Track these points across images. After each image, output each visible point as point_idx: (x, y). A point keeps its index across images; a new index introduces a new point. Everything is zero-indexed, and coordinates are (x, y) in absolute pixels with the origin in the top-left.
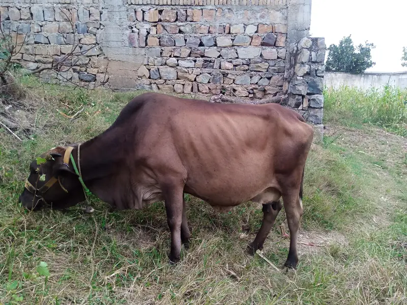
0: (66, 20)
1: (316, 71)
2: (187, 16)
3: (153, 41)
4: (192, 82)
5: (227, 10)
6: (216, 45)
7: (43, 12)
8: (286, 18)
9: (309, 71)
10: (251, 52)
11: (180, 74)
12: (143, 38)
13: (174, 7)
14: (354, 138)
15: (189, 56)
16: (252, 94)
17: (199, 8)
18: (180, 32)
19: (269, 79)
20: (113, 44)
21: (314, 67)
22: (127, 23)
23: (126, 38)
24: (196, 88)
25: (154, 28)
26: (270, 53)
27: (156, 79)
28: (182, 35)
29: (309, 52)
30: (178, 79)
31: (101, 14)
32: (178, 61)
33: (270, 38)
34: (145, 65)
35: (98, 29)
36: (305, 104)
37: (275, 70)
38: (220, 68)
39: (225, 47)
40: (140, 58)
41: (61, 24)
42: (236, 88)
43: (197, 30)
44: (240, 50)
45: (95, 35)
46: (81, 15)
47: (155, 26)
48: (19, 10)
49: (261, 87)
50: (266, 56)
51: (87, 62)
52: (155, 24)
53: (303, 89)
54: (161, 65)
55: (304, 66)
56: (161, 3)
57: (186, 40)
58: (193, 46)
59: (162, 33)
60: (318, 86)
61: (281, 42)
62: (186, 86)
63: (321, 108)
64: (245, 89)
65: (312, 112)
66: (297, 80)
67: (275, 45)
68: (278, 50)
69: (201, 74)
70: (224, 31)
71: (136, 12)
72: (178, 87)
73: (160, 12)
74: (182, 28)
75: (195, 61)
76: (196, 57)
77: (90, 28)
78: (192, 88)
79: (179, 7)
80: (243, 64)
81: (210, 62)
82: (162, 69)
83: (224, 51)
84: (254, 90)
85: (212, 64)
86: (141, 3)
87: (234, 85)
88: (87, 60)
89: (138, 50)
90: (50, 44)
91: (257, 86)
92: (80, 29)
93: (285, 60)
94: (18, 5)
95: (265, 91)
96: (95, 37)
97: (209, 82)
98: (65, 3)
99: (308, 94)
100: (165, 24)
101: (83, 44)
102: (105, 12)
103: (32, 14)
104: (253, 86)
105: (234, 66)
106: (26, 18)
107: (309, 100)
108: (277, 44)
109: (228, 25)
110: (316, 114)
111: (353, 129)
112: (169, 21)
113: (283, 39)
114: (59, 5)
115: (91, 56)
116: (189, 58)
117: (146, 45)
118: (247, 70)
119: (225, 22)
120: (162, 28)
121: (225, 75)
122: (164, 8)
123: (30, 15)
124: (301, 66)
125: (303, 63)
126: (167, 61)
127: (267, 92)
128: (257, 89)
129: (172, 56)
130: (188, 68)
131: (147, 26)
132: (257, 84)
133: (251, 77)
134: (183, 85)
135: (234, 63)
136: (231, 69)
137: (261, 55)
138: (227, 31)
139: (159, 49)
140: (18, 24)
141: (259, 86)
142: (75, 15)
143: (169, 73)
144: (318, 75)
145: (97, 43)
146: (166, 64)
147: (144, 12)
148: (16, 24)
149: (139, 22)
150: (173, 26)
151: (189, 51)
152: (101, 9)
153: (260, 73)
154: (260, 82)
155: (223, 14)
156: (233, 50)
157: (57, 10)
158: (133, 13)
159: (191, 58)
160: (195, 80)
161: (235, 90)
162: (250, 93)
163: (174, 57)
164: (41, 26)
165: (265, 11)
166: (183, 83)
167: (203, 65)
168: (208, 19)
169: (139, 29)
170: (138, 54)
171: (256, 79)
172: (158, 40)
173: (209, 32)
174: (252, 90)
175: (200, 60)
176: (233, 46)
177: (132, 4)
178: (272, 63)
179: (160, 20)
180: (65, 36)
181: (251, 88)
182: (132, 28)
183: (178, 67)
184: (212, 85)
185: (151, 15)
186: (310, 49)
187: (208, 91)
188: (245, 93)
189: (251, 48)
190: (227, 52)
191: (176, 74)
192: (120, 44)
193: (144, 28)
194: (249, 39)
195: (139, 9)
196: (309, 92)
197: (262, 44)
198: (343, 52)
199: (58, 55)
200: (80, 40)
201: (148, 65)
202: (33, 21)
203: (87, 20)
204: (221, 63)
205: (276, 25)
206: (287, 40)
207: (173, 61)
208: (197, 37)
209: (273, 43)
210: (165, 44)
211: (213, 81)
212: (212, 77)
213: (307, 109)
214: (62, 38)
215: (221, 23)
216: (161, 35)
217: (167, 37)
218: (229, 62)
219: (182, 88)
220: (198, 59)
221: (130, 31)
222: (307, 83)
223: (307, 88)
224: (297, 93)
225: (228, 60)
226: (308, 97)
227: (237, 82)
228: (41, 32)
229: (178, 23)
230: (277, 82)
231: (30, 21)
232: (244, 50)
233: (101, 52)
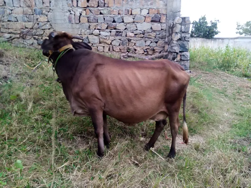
0: (27, 6)
1: (185, 37)
2: (105, 4)
3: (84, 19)
4: (109, 45)
5: (129, 0)
6: (123, 22)
7: (13, 1)
8: (166, 5)
9: (180, 37)
10: (145, 26)
11: (101, 40)
12: (77, 17)
14: (207, 78)
15: (107, 29)
16: (146, 52)
18: (101, 13)
19: (156, 42)
20: (59, 22)
21: (183, 35)
22: (67, 8)
23: (66, 18)
24: (112, 49)
25: (84, 11)
26: (157, 26)
28: (102, 15)
29: (180, 26)
30: (100, 43)
31: (50, 2)
32: (100, 32)
33: (156, 17)
34: (79, 35)
35: (49, 12)
36: (178, 58)
37: (160, 37)
38: (126, 36)
39: (129, 23)
40: (76, 30)
41: (25, 9)
42: (136, 49)
43: (111, 12)
44: (138, 25)
45: (47, 16)
46: (37, 3)
47: (85, 10)
49: (151, 47)
50: (154, 28)
52: (85, 9)
53: (177, 49)
54: (90, 35)
55: (178, 35)
57: (104, 19)
58: (109, 23)
59: (90, 14)
60: (186, 47)
61: (163, 20)
62: (105, 47)
63: (188, 60)
64: (142, 49)
65: (182, 63)
66: (173, 43)
67: (159, 22)
68: (162, 25)
69: (114, 40)
70: (128, 13)
72: (101, 48)
73: (88, 1)
74: (102, 11)
75: (111, 32)
76: (111, 29)
77: (44, 12)
78: (109, 49)
80: (140, 34)
81: (120, 32)
82: (90, 37)
83: (128, 25)
84: (148, 50)
85: (121, 33)
87: (135, 47)
88: (42, 32)
89: (74, 25)
90: (18, 21)
91: (149, 47)
92: (37, 12)
93: (166, 31)
95: (154, 50)
96: (46, 17)
97: (119, 45)
99: (180, 52)
100: (91, 9)
101: (39, 22)
103: (5, 2)
104: (147, 47)
105: (135, 35)
106: (1, 5)
107: (181, 56)
108: (161, 21)
109: (130, 9)
110: (185, 64)
111: (208, 72)
113: (164, 18)
115: (45, 29)
116: (106, 30)
117: (80, 22)
118: (143, 37)
119: (128, 7)
120: (89, 11)
121: (129, 40)
123: (3, 3)
124: (175, 35)
125: (176, 33)
126: (93, 32)
127: (156, 51)
129: (96, 29)
130: (107, 36)
132: (149, 46)
133: (145, 42)
134: (104, 47)
135: (135, 33)
136: (133, 37)
137: (151, 28)
138: (130, 13)
139: (87, 24)
141: (150, 47)
142: (34, 3)
143: (94, 39)
144: (186, 40)
145: (48, 21)
146: (92, 34)
147: (77, 1)
149: (75, 7)
150: (96, 10)
151: (106, 26)
153: (151, 39)
154: (151, 45)
155: (127, 3)
156: (134, 25)
158: (71, 2)
159: (108, 30)
160: (111, 44)
161: (135, 50)
162: (145, 52)
163: (98, 29)
164: (12, 10)
165: (153, 1)
166: (104, 46)
167: (116, 34)
168: (118, 5)
169: (75, 12)
170: (74, 28)
171: (148, 43)
172: (87, 19)
173: (119, 14)
174: (146, 49)
175: (114, 31)
176: (134, 22)
178: (158, 33)
179: (88, 6)
180: (28, 17)
181: (145, 48)
182: (70, 11)
183: (100, 36)
184: (121, 47)
185: (83, 3)
186: (181, 24)
187: (119, 51)
188: (142, 52)
189: (145, 23)
190: (130, 26)
191: (99, 40)
192: (63, 21)
193: (78, 11)
194: (144, 18)
196: (180, 50)
197: (152, 21)
198: (201, 25)
199: (23, 29)
200: (37, 19)
201: (81, 34)
202: (6, 7)
203: (41, 6)
204: (127, 33)
205: (160, 9)
206: (167, 18)
207: (97, 32)
208: (111, 17)
209: (159, 21)
210: (91, 21)
211: (122, 44)
212: (121, 42)
213: (179, 61)
214: (26, 18)
215: (126, 8)
216: (89, 16)
217: (93, 17)
218: (131, 32)
219: (103, 49)
220: (112, 31)
221: (69, 13)
222: (180, 45)
223: (179, 48)
224: (174, 51)
225: (131, 31)
226: (180, 53)
227: (137, 45)
228: (11, 14)
229: (99, 8)
230: (161, 44)
231: (4, 7)
232: (140, 25)
233: (51, 27)
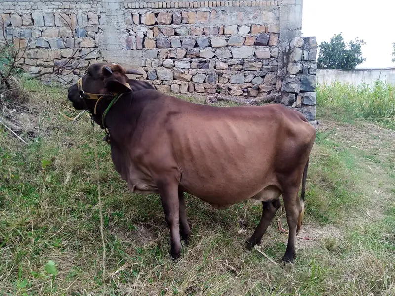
0: (66, 25)
1: (308, 69)
2: (182, 19)
3: (150, 44)
4: (188, 82)
5: (220, 12)
6: (210, 46)
7: (44, 17)
8: (278, 19)
9: (301, 69)
10: (244, 52)
11: (176, 74)
12: (140, 40)
13: (169, 10)
14: (346, 133)
15: (185, 57)
16: (246, 93)
17: (194, 10)
18: (176, 34)
19: (263, 77)
20: (112, 47)
21: (306, 65)
22: (124, 26)
23: (123, 41)
24: (192, 89)
25: (151, 31)
26: (264, 52)
27: (153, 80)
28: (177, 37)
29: (301, 51)
30: (174, 79)
31: (99, 18)
32: (174, 62)
33: (263, 38)
34: (142, 67)
35: (96, 33)
36: (299, 102)
37: (268, 69)
38: (215, 68)
39: (219, 48)
40: (137, 60)
41: (61, 29)
42: (231, 87)
43: (192, 32)
44: (234, 51)
45: (94, 39)
46: (80, 20)
47: (152, 29)
48: (21, 16)
49: (255, 85)
50: (259, 56)
51: (86, 65)
52: (152, 27)
53: (296, 87)
54: (158, 67)
55: (297, 65)
56: (157, 7)
57: (181, 42)
58: (189, 48)
59: (159, 35)
60: (311, 84)
61: (274, 41)
62: (182, 86)
63: (314, 105)
64: (240, 88)
65: (305, 109)
66: (290, 78)
67: (267, 45)
68: (271, 49)
69: (196, 74)
70: (219, 32)
71: (132, 15)
72: (175, 87)
73: (156, 15)
74: (178, 30)
75: (191, 62)
76: (192, 58)
77: (89, 32)
78: (188, 88)
79: (174, 10)
81: (206, 62)
82: (159, 70)
83: (218, 51)
84: (249, 89)
85: (207, 64)
86: (137, 7)
87: (229, 84)
88: (86, 63)
89: (136, 53)
90: (51, 48)
91: (251, 85)
92: (80, 33)
93: (278, 58)
94: (20, 12)
95: (259, 89)
96: (93, 41)
97: (204, 82)
98: (65, 9)
99: (301, 92)
100: (161, 26)
102: (103, 16)
103: (33, 20)
104: (248, 85)
105: (229, 65)
106: (27, 24)
107: (302, 98)
108: (270, 44)
109: (222, 26)
110: (309, 111)
111: (346, 124)
112: (164, 24)
113: (276, 39)
114: (59, 11)
115: (90, 59)
116: (184, 59)
117: (143, 47)
118: (241, 70)
119: (219, 23)
120: (158, 31)
121: (220, 75)
122: (160, 11)
123: (30, 20)
124: (293, 65)
125: (295, 62)
126: (164, 63)
127: (262, 90)
128: (251, 87)
129: (169, 57)
130: (184, 68)
131: (144, 29)
132: (251, 82)
133: (245, 76)
134: (180, 85)
135: (229, 63)
136: (226, 69)
137: (255, 55)
138: (221, 32)
139: (155, 51)
140: (20, 30)
141: (253, 85)
142: (75, 20)
143: (166, 74)
144: (311, 73)
145: (96, 47)
146: (162, 65)
147: (140, 15)
148: (18, 30)
149: (136, 25)
150: (169, 29)
151: (184, 52)
152: (99, 14)
153: (254, 72)
154: (255, 81)
155: (216, 16)
156: (227, 51)
157: (57, 16)
158: (130, 17)
159: (187, 59)
160: (191, 80)
161: (230, 89)
162: (244, 92)
163: (170, 58)
164: (42, 31)
165: (258, 12)
166: (180, 83)
167: (198, 65)
168: (203, 21)
169: (136, 32)
170: (135, 56)
171: (250, 78)
172: (154, 42)
173: (204, 34)
174: (246, 88)
175: (196, 61)
176: (227, 46)
177: (129, 8)
178: (265, 62)
179: (156, 23)
180: (65, 41)
181: (245, 86)
182: (129, 31)
183: (174, 68)
184: (207, 85)
185: (148, 18)
186: (302, 48)
187: (204, 90)
188: (240, 92)
189: (245, 48)
190: (221, 52)
191: (172, 75)
192: (118, 46)
193: (141, 31)
194: (243, 40)
195: (136, 13)
196: (302, 89)
197: (256, 44)
198: (334, 49)
199: (58, 59)
200: (79, 44)
201: (146, 66)
202: (34, 27)
203: (86, 24)
204: (216, 63)
205: (269, 26)
206: (280, 39)
207: (169, 62)
208: (192, 39)
209: (266, 43)
210: (162, 46)
211: (208, 81)
212: (208, 76)
213: (300, 107)
214: (62, 42)
215: (216, 25)
216: (157, 37)
217: (163, 39)
218: (223, 62)
219: (178, 88)
220: (193, 60)
221: (127, 34)
222: (300, 81)
223: (300, 85)
224: (291, 91)
225: (223, 60)
226: (301, 94)
227: (232, 81)
228: (42, 37)
229: (174, 26)
230: (270, 80)
231: (31, 27)
232: (238, 51)
233: (100, 55)
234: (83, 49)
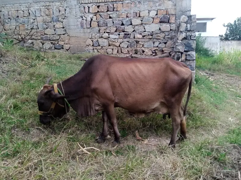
0: (47, 15)
1: (190, 36)
2: (114, 8)
3: (95, 24)
4: (118, 47)
5: (137, 3)
6: (131, 24)
7: (35, 11)
8: (175, 5)
9: (185, 36)
10: (153, 27)
11: (110, 43)
12: (89, 23)
13: (106, 3)
15: (116, 31)
16: (155, 53)
17: (121, 3)
18: (110, 18)
19: (165, 43)
20: (72, 27)
21: (188, 34)
22: (79, 14)
23: (79, 23)
24: (120, 51)
25: (95, 17)
26: (165, 27)
27: (96, 47)
28: (111, 19)
30: (109, 46)
31: (65, 10)
32: (109, 35)
33: (165, 18)
34: (90, 38)
35: (64, 19)
36: (183, 58)
37: (169, 38)
38: (134, 38)
39: (137, 25)
40: (87, 34)
41: (44, 18)
42: (144, 50)
43: (120, 16)
44: (146, 27)
45: (62, 23)
46: (54, 12)
47: (96, 15)
48: (23, 11)
49: (160, 49)
50: (162, 29)
51: (58, 38)
52: (96, 14)
53: (181, 48)
54: (99, 38)
55: (182, 34)
56: (99, 2)
57: (113, 22)
58: (118, 26)
59: (100, 19)
60: (192, 46)
61: (172, 20)
62: (114, 50)
63: (194, 60)
64: (150, 50)
65: (188, 63)
66: (177, 42)
67: (168, 22)
68: (171, 25)
69: (123, 42)
70: (137, 16)
71: (84, 8)
72: (109, 51)
73: (98, 7)
74: (111, 15)
75: (119, 35)
76: (120, 32)
77: (60, 19)
78: (118, 51)
79: (109, 3)
80: (149, 35)
81: (128, 34)
82: (100, 40)
83: (136, 27)
84: (156, 51)
85: (129, 36)
86: (87, 2)
87: (143, 48)
88: (58, 37)
89: (86, 30)
90: (39, 29)
91: (157, 48)
92: (54, 20)
93: (175, 31)
94: (23, 9)
95: (163, 51)
96: (62, 24)
97: (128, 47)
98: (46, 6)
99: (185, 51)
100: (101, 13)
101: (56, 28)
102: (67, 9)
103: (29, 13)
104: (155, 48)
105: (143, 36)
106: (27, 15)
107: (186, 55)
108: (170, 22)
109: (139, 12)
110: (190, 64)
112: (103, 12)
113: (174, 18)
114: (43, 7)
115: (60, 35)
116: (115, 33)
117: (91, 26)
118: (151, 39)
119: (136, 10)
120: (99, 16)
121: (137, 42)
122: (101, 4)
123: (28, 14)
124: (180, 34)
125: (181, 32)
126: (103, 36)
127: (165, 52)
128: (158, 50)
129: (106, 32)
130: (115, 39)
131: (91, 16)
133: (154, 43)
134: (113, 49)
135: (143, 35)
136: (141, 38)
137: (160, 29)
138: (138, 15)
139: (97, 28)
140: (23, 19)
141: (159, 48)
142: (52, 12)
143: (104, 42)
144: (192, 39)
145: (63, 28)
146: (102, 37)
147: (89, 7)
148: (22, 19)
149: (86, 13)
150: (106, 15)
151: (115, 29)
152: (65, 8)
153: (159, 40)
154: (160, 46)
155: (135, 5)
156: (142, 27)
157: (42, 10)
158: (83, 9)
159: (117, 33)
160: (119, 46)
161: (143, 52)
162: (153, 53)
163: (107, 33)
164: (34, 20)
165: (161, 2)
166: (113, 48)
167: (124, 37)
168: (127, 9)
169: (86, 18)
170: (86, 32)
171: (157, 44)
172: (97, 23)
173: (127, 17)
174: (155, 51)
175: (122, 34)
176: (142, 24)
177: (82, 3)
178: (167, 34)
179: (98, 12)
180: (46, 24)
181: (154, 49)
182: (83, 17)
183: (109, 39)
184: (129, 49)
185: (93, 9)
186: (186, 23)
187: (127, 52)
188: (150, 53)
189: (153, 25)
190: (138, 28)
191: (108, 43)
192: (76, 27)
193: (89, 17)
194: (152, 19)
195: (86, 6)
197: (161, 22)
199: (43, 35)
200: (54, 26)
201: (92, 38)
202: (30, 17)
203: (57, 14)
204: (135, 35)
205: (169, 10)
206: (177, 18)
207: (106, 35)
208: (120, 20)
209: (167, 21)
210: (101, 25)
211: (130, 46)
212: (129, 44)
213: (185, 61)
214: (45, 25)
215: (134, 11)
216: (99, 20)
217: (102, 21)
218: (140, 34)
219: (112, 51)
220: (121, 33)
221: (81, 19)
222: (185, 44)
223: (184, 47)
224: (178, 51)
225: (139, 33)
226: (185, 53)
227: (145, 46)
228: (34, 22)
229: (109, 13)
230: (170, 45)
231: (28, 17)
232: (148, 26)
233: (65, 32)
234: (57, 29)
